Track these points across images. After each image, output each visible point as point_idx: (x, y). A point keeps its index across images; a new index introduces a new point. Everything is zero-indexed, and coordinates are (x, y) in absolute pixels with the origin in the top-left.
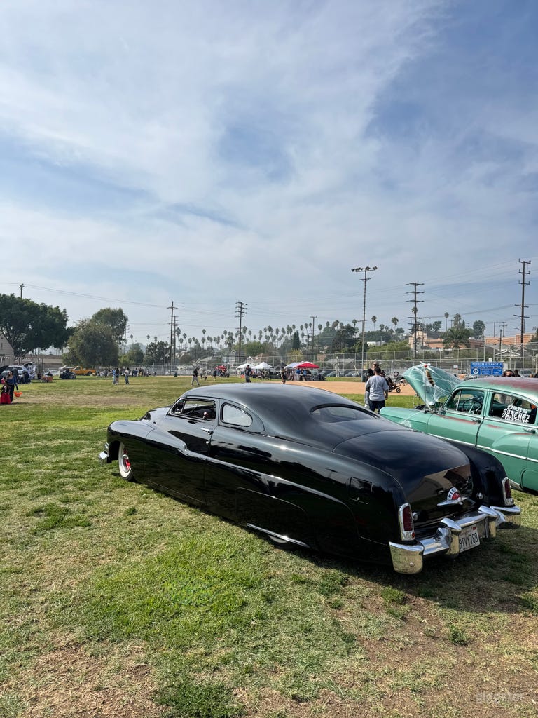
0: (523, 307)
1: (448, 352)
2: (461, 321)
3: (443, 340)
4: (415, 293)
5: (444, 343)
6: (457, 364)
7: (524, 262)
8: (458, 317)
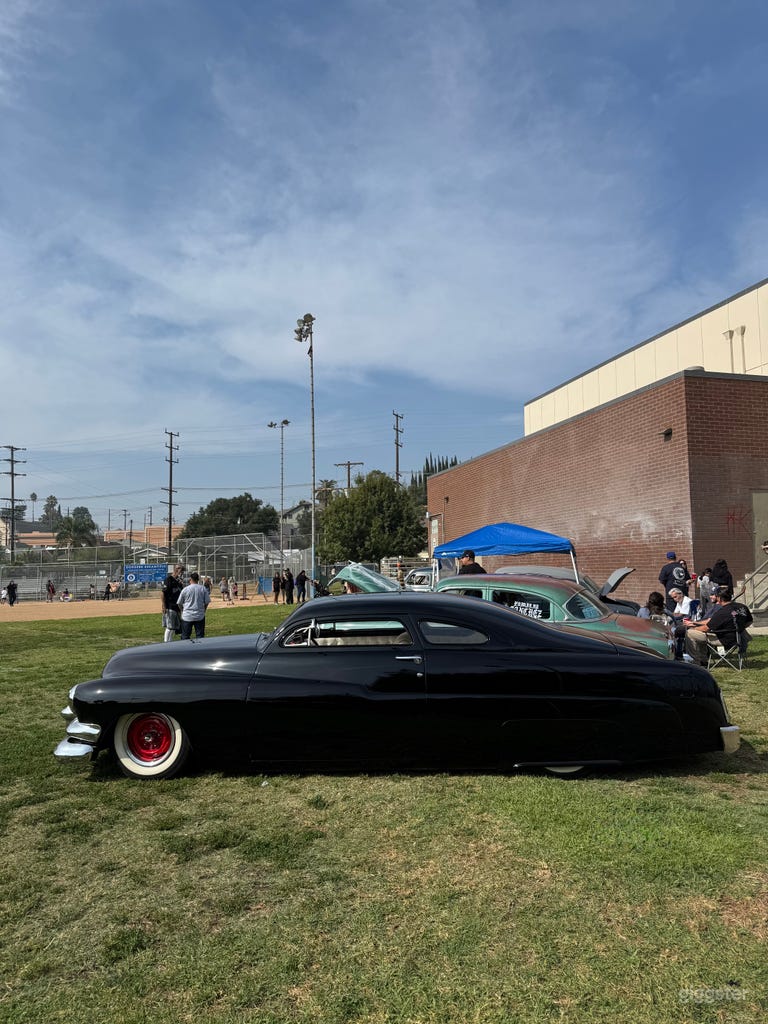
0: (171, 491)
1: (61, 553)
2: (56, 508)
3: (56, 534)
4: (12, 462)
5: (58, 538)
6: (103, 569)
7: (171, 434)
8: (52, 501)
